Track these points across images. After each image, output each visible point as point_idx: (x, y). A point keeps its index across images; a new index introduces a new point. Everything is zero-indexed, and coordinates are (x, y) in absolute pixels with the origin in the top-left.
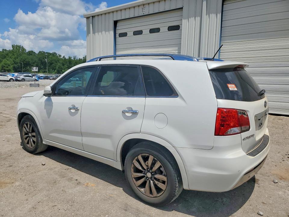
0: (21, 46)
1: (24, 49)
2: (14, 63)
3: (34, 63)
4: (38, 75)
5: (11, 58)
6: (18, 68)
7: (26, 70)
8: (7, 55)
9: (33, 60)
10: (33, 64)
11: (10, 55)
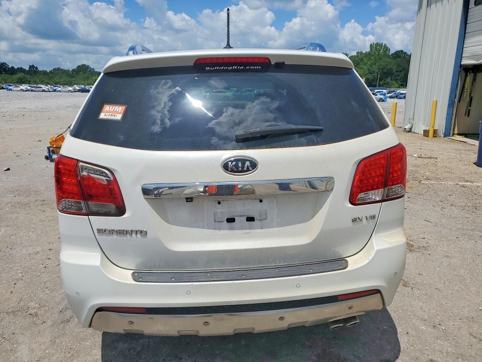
0: (383, 45)
1: (387, 49)
2: (369, 73)
3: (401, 71)
4: (398, 91)
5: (365, 64)
6: (373, 80)
7: (385, 84)
8: (361, 60)
9: (401, 66)
10: (399, 73)
11: (365, 60)
